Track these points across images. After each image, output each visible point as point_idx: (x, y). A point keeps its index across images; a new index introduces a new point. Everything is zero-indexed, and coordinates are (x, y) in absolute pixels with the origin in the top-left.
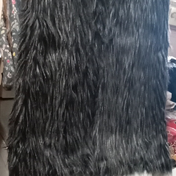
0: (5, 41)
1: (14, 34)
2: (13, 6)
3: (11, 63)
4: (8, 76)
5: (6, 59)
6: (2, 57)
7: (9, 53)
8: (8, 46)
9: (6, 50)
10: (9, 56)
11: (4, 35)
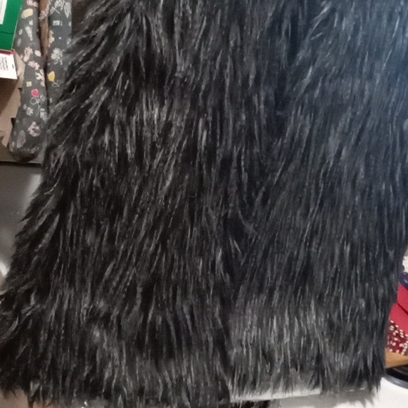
0: (32, 40)
1: (57, 23)
3: (43, 98)
4: (30, 129)
5: (31, 88)
6: (18, 77)
7: (38, 71)
8: (38, 53)
9: (32, 64)
10: (38, 78)
11: (31, 23)
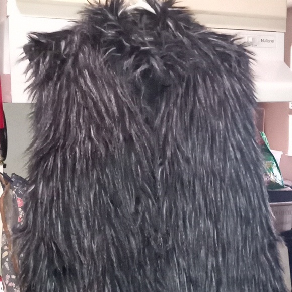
0: (8, 270)
2: (20, 209)
7: (15, 288)
8: (13, 277)
9: (10, 285)
11: (7, 260)
